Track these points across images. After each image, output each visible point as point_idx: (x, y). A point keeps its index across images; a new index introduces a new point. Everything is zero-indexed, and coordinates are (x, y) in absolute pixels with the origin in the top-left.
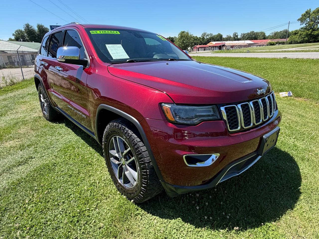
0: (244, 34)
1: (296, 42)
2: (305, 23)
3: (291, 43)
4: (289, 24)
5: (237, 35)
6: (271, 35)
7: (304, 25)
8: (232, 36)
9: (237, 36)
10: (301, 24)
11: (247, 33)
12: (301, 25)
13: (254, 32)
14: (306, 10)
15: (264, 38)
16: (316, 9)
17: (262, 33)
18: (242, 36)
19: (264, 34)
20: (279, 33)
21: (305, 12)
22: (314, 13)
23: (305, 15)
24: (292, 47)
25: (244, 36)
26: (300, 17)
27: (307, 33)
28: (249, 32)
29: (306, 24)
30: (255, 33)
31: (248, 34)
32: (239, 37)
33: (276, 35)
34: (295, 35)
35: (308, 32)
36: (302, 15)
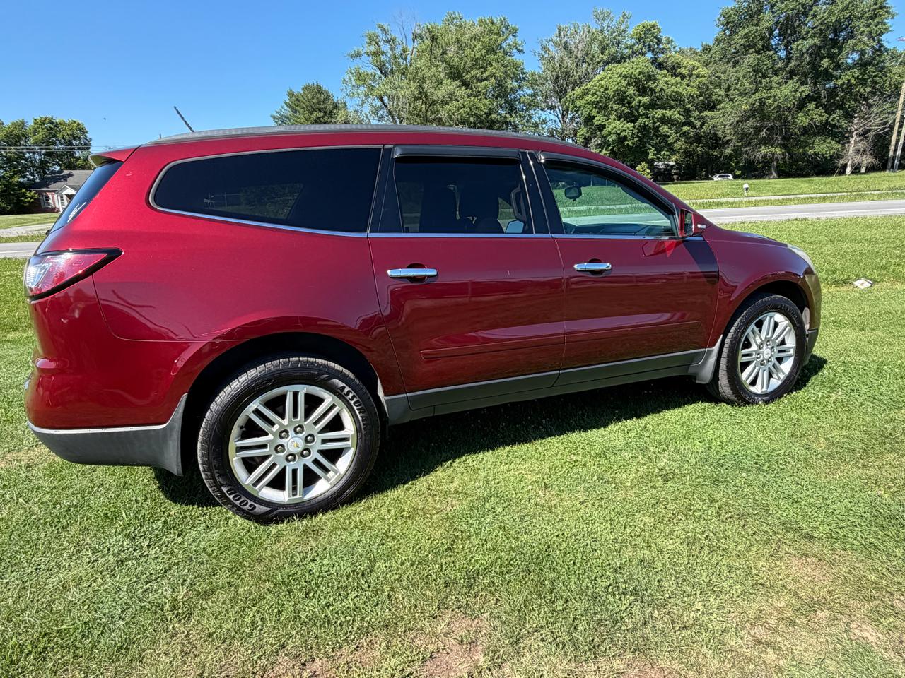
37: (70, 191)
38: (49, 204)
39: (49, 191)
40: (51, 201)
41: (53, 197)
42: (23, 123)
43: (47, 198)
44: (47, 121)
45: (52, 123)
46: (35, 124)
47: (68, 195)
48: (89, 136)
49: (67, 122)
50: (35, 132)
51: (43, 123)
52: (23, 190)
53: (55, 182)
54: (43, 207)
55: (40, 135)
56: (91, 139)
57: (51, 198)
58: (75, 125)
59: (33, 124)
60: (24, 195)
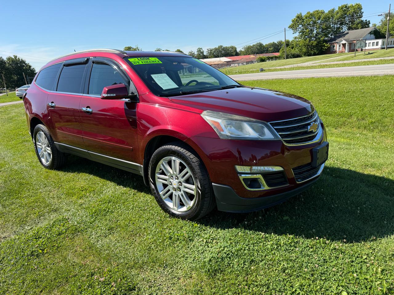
0: (211, 50)
2: (299, 30)
3: (288, 57)
4: (285, 31)
5: (202, 51)
6: (243, 50)
8: (196, 53)
9: (203, 53)
11: (214, 48)
12: (293, 33)
13: (222, 46)
14: (297, 15)
15: (237, 54)
17: (232, 48)
18: (208, 53)
19: (236, 48)
20: (252, 47)
21: (295, 18)
22: (306, 18)
23: (297, 20)
24: (301, 62)
25: (211, 52)
26: (291, 23)
28: (217, 47)
29: (300, 32)
30: (224, 48)
31: (216, 49)
32: (205, 54)
33: (250, 51)
36: (293, 21)
37: (344, 42)
38: (334, 49)
39: (335, 43)
40: (335, 48)
41: (336, 46)
42: (333, 10)
43: (334, 46)
44: (344, 6)
45: (346, 7)
46: (339, 9)
47: (343, 44)
48: (362, 11)
49: (354, 5)
50: (338, 13)
51: (342, 8)
52: (325, 43)
53: (339, 38)
54: (331, 51)
55: (339, 15)
56: (363, 12)
57: (335, 46)
58: (357, 6)
59: (338, 9)
60: (324, 46)
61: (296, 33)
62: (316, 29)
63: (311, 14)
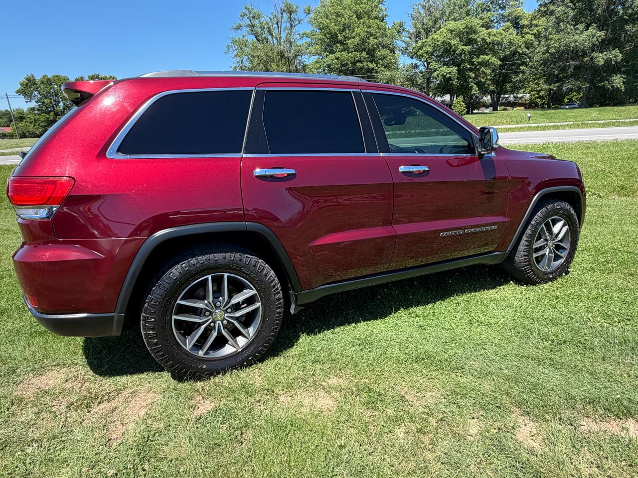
1: (33, 134)
2: (35, 99)
3: (23, 136)
4: (7, 98)
7: (33, 104)
10: (27, 100)
12: (27, 102)
14: (26, 77)
16: (44, 77)
21: (25, 80)
22: (42, 83)
23: (27, 84)
26: (19, 87)
27: (47, 118)
34: (21, 121)
35: (47, 116)
36: (22, 84)
61: (30, 101)
62: (62, 101)
63: (49, 80)
